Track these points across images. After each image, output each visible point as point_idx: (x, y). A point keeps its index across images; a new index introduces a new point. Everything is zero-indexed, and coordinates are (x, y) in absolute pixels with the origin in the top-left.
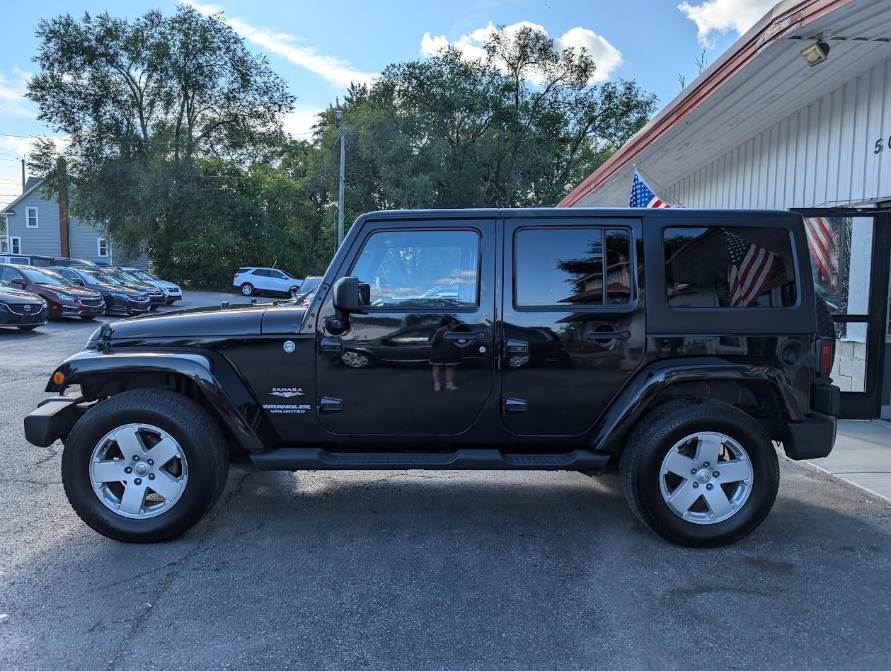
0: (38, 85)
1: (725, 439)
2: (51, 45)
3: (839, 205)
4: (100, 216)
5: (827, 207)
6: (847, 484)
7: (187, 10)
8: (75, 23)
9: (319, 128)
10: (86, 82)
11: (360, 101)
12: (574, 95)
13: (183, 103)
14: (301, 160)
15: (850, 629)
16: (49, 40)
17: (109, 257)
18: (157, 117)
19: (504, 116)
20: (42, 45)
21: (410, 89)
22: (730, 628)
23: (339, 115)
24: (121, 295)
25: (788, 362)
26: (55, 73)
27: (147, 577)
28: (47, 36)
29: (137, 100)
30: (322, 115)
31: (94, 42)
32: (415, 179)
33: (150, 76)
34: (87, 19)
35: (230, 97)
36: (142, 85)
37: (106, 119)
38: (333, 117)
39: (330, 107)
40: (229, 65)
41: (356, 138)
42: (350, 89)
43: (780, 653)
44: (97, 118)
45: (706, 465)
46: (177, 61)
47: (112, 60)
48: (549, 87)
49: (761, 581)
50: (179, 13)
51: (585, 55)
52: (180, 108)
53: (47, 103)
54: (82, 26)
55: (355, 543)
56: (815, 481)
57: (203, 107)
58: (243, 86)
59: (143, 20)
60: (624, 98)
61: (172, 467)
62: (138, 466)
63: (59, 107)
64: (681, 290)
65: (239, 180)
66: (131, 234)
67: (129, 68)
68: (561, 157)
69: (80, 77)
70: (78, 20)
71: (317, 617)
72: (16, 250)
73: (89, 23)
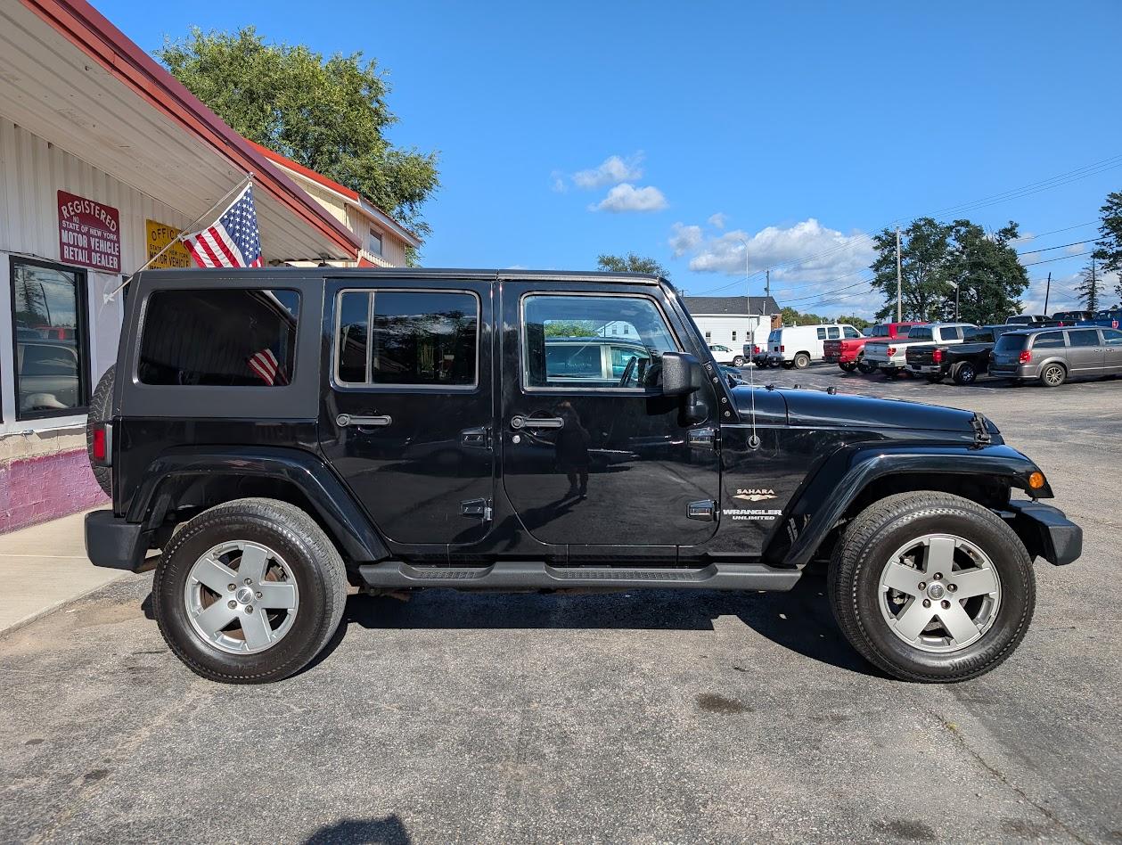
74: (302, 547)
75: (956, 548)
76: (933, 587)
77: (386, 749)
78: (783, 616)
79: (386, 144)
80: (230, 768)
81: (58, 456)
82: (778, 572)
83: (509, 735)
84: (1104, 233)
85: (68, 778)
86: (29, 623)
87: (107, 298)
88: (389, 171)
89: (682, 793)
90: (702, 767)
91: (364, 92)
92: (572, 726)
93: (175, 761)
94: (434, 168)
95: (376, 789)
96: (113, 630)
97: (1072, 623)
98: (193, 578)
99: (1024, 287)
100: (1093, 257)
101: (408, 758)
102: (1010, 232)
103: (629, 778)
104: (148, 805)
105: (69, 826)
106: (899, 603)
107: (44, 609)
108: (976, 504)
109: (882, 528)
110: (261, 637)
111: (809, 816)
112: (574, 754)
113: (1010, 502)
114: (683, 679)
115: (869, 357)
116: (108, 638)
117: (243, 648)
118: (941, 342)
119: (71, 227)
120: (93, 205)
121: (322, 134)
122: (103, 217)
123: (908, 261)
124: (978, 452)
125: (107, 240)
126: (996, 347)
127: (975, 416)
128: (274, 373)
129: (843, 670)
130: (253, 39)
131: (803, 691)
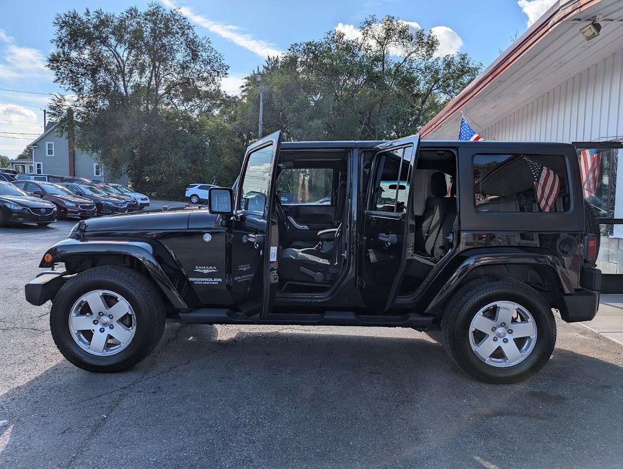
0: (54, 60)
1: (517, 306)
2: (63, 31)
3: (609, 140)
4: (95, 148)
5: (600, 141)
6: (610, 340)
7: (155, 7)
8: (79, 16)
9: (245, 88)
10: (86, 57)
11: (274, 68)
12: (424, 63)
13: (152, 70)
14: (233, 110)
15: (604, 445)
16: (62, 28)
17: (102, 176)
18: (135, 80)
19: (374, 79)
20: (57, 31)
21: (309, 60)
22: (516, 442)
23: (259, 79)
24: (108, 203)
25: (563, 252)
26: (66, 50)
27: (105, 397)
28: (61, 25)
29: (121, 68)
30: (248, 78)
31: (92, 29)
32: (311, 123)
33: (130, 53)
34: (88, 13)
35: (184, 67)
36: (125, 59)
37: (100, 82)
38: (255, 79)
39: (253, 73)
40: (184, 44)
41: (271, 94)
42: (267, 60)
43: (551, 461)
44: (94, 81)
45: (503, 325)
46: (148, 42)
47: (104, 41)
48: (406, 58)
49: (541, 409)
50: (150, 9)
51: (432, 35)
52: (150, 74)
53: (61, 71)
54: (84, 18)
55: (251, 376)
56: (586, 338)
57: (166, 73)
58: (193, 59)
59: (125, 13)
60: (459, 66)
61: (125, 321)
62: (103, 319)
63: (68, 74)
64: (491, 200)
65: (190, 123)
66: (116, 161)
67: (116, 47)
68: (414, 107)
69: (82, 53)
70: (81, 14)
71: (220, 427)
72: (39, 172)
73: (89, 16)
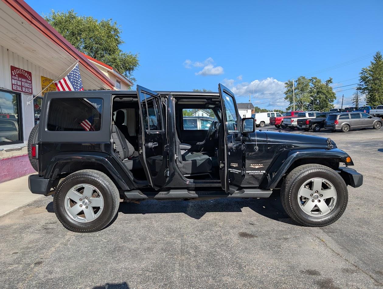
74: (105, 186)
75: (322, 183)
76: (315, 196)
77: (137, 252)
78: (264, 207)
79: (121, 51)
80: (84, 259)
81: (12, 158)
82: (265, 191)
83: (178, 247)
84: (360, 81)
85: (29, 265)
86: (7, 214)
87: (28, 103)
88: (121, 60)
89: (237, 263)
90: (242, 255)
91: (112, 33)
92: (198, 243)
93: (65, 258)
94: (137, 59)
95: (135, 265)
96: (37, 216)
97: (358, 207)
98: (67, 197)
99: (335, 100)
100: (358, 89)
101: (145, 255)
102: (330, 81)
103: (219, 259)
104: (58, 272)
105: (32, 280)
106: (304, 201)
107: (12, 210)
108: (329, 168)
109: (298, 176)
110: (91, 217)
111: (280, 269)
112: (200, 252)
113: (339, 168)
114: (234, 227)
115: (285, 123)
116: (36, 219)
117: (85, 220)
118: (308, 118)
119: (15, 78)
120: (23, 71)
121: (98, 47)
122: (26, 75)
123: (297, 91)
124: (329, 151)
125: (28, 83)
126: (327, 119)
127: (328, 139)
128: (90, 127)
129: (285, 224)
130: (73, 14)
131: (273, 230)
